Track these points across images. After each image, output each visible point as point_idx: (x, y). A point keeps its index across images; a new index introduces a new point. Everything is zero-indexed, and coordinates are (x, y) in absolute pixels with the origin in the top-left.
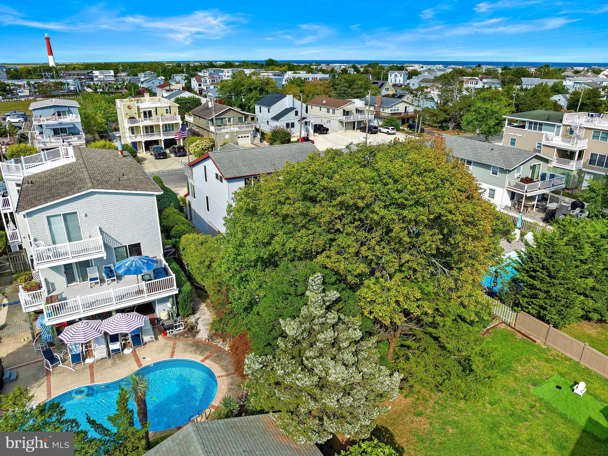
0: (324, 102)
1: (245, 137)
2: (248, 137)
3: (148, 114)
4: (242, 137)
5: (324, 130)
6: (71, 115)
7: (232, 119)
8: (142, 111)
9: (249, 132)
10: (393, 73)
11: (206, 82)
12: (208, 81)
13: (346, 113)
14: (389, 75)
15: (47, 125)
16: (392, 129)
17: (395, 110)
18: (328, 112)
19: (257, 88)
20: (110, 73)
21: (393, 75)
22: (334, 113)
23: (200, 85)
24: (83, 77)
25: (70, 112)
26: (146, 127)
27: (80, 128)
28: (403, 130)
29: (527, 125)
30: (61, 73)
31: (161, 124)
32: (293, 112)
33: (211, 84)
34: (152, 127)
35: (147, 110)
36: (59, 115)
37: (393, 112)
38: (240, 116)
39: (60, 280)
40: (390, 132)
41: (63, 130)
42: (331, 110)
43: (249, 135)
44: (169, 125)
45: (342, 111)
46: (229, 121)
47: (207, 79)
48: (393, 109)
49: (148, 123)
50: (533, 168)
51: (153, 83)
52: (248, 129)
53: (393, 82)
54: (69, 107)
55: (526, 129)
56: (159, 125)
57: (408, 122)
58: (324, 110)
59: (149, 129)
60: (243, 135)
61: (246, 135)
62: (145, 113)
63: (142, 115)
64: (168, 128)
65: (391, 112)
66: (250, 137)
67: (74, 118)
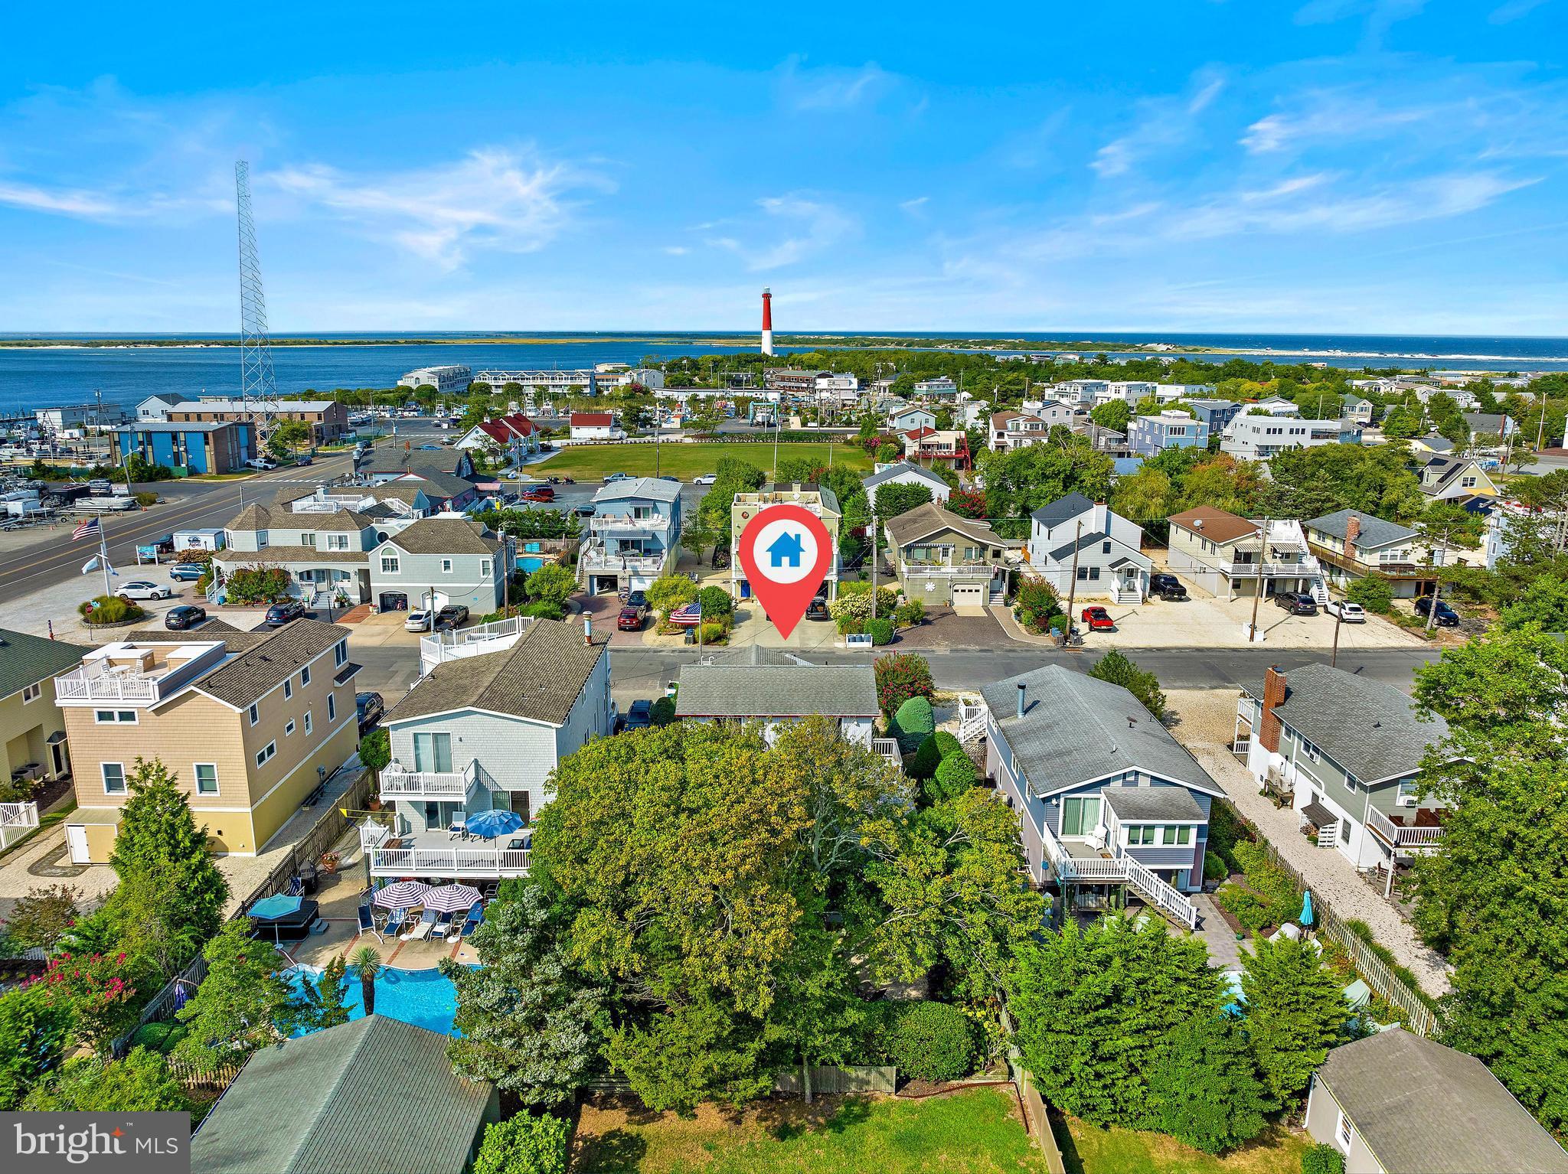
0: (1198, 523)
1: (970, 591)
2: (977, 591)
4: (963, 591)
5: (1172, 592)
6: (656, 515)
7: (951, 550)
9: (981, 581)
11: (1017, 430)
12: (1022, 428)
13: (1244, 558)
15: (611, 533)
16: (1351, 609)
17: (1394, 557)
18: (1204, 547)
19: (1059, 473)
20: (851, 383)
22: (1213, 552)
23: (1001, 435)
24: (805, 385)
25: (656, 510)
27: (664, 540)
28: (1396, 615)
30: (768, 373)
32: (1100, 545)
33: (1028, 434)
36: (638, 515)
37: (1388, 561)
38: (970, 544)
39: (418, 821)
40: (1345, 617)
41: (636, 544)
42: (1209, 545)
43: (981, 588)
45: (1230, 550)
46: (945, 554)
47: (1021, 422)
48: (1389, 553)
51: (913, 421)
52: (976, 576)
54: (655, 501)
58: (1197, 541)
60: (967, 587)
61: (974, 588)
65: (1383, 562)
66: (981, 591)
67: (658, 523)
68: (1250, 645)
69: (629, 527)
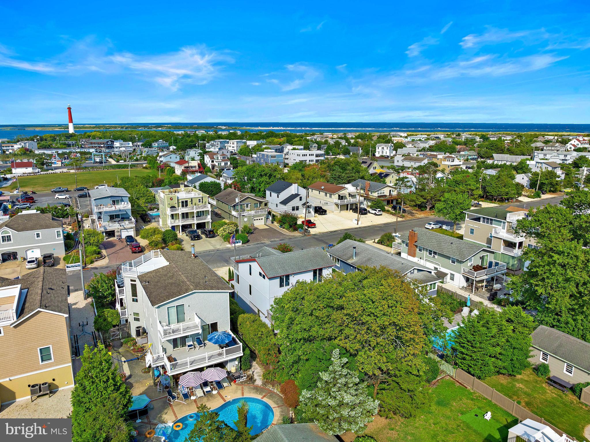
0: (323, 187)
1: (259, 219)
2: (262, 219)
3: (185, 204)
4: (257, 220)
5: (322, 212)
6: (123, 203)
7: (249, 205)
8: (180, 201)
9: (263, 215)
10: (380, 146)
11: (218, 159)
12: (219, 158)
13: (341, 198)
14: (377, 148)
15: (105, 212)
16: (379, 211)
17: (381, 193)
18: (326, 195)
19: (267, 174)
20: (129, 144)
21: (380, 148)
22: (331, 197)
23: (213, 162)
24: (102, 146)
25: (122, 201)
26: (183, 214)
27: (130, 213)
28: (388, 211)
29: (482, 219)
30: (83, 141)
31: (195, 211)
32: (298, 198)
33: (223, 161)
34: (187, 214)
35: (184, 200)
36: (114, 203)
37: (380, 195)
38: (256, 202)
40: (377, 214)
41: (117, 216)
42: (328, 195)
43: (263, 218)
44: (201, 212)
45: (337, 196)
46: (247, 207)
47: (219, 156)
48: (380, 192)
49: (185, 210)
50: (482, 258)
51: (171, 158)
52: (261, 213)
53: (381, 154)
54: (122, 197)
55: (481, 222)
56: (193, 212)
57: (392, 203)
58: (322, 194)
59: (185, 216)
60: (258, 218)
61: (261, 218)
62: (183, 202)
63: (180, 204)
64: (200, 214)
65: (378, 195)
66: (263, 219)
67: (126, 206)
68: (358, 226)
69: (113, 208)
